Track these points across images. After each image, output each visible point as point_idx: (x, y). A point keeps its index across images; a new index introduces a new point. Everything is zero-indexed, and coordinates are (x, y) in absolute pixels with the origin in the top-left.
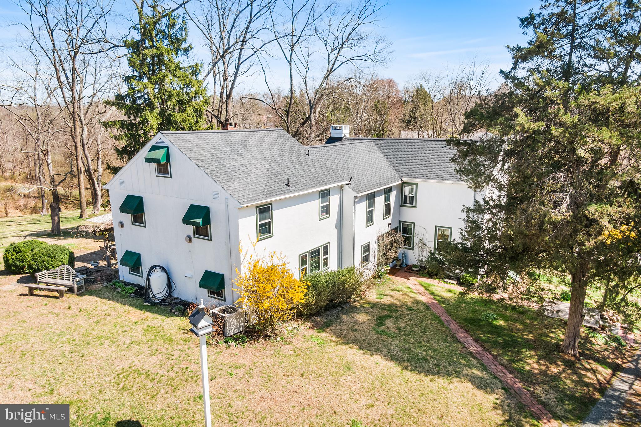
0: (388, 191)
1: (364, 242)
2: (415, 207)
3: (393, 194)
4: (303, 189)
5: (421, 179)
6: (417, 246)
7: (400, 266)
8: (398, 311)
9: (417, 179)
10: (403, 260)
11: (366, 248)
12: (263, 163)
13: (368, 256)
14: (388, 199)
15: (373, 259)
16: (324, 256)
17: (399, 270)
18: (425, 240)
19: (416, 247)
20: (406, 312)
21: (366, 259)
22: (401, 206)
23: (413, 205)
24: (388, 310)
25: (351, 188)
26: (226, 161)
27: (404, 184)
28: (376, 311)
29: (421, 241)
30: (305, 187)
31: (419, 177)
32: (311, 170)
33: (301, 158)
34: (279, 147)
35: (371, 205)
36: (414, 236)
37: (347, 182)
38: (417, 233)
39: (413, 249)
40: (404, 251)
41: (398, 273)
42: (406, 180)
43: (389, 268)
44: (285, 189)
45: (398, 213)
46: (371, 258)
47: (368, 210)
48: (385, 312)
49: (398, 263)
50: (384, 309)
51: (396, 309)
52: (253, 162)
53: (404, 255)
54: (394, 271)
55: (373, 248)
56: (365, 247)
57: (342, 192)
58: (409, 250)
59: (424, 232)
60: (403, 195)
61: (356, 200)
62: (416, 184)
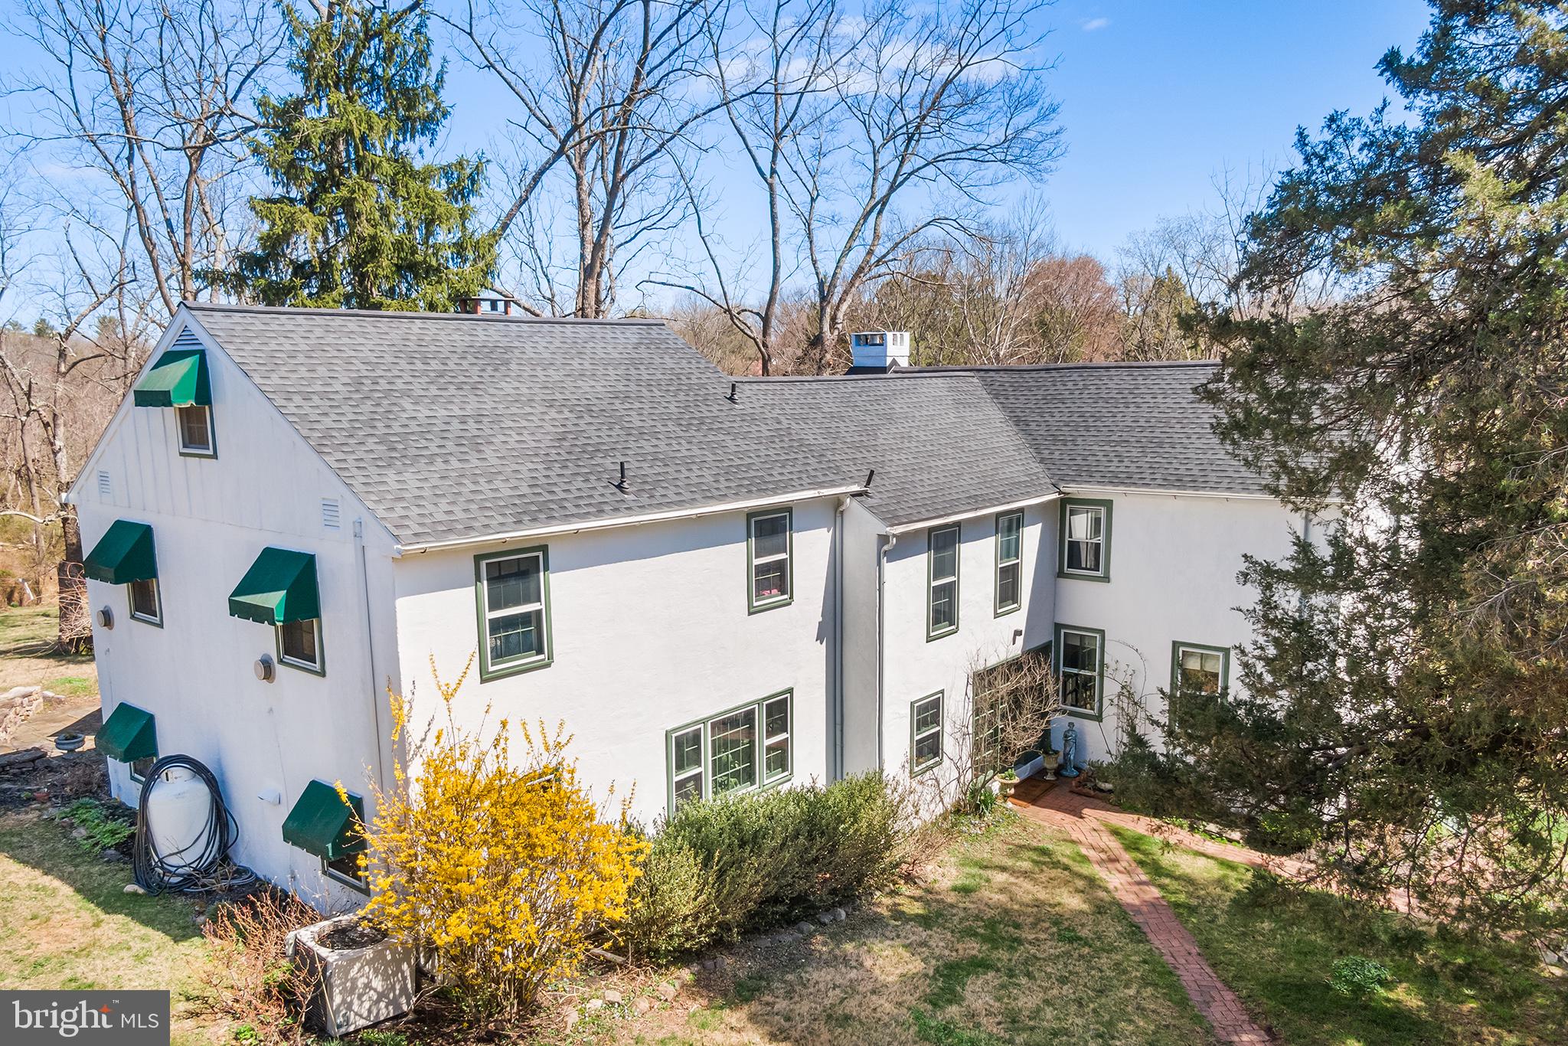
0: (1011, 524)
1: (922, 692)
2: (1106, 579)
3: (1031, 536)
4: (680, 504)
5: (1122, 488)
6: (1114, 710)
7: (1058, 772)
8: (1019, 941)
9: (1110, 488)
10: (1066, 755)
11: (928, 713)
12: (553, 414)
13: (936, 736)
14: (1011, 549)
15: (956, 747)
16: (770, 734)
17: (1053, 785)
18: (1138, 688)
19: (1109, 711)
20: (1052, 948)
21: (928, 749)
22: (1061, 574)
23: (1099, 574)
24: (985, 939)
25: (870, 509)
26: (406, 403)
27: (1065, 506)
28: (938, 940)
29: (1127, 692)
30: (687, 496)
31: (1115, 480)
32: (730, 443)
33: (704, 408)
34: (633, 371)
35: (945, 566)
36: (1101, 675)
37: (855, 488)
38: (1113, 665)
39: (1099, 718)
40: (1071, 724)
41: (1048, 798)
42: (1074, 489)
43: (1016, 780)
44: (609, 498)
45: (1047, 597)
46: (949, 745)
47: (934, 584)
48: (973, 948)
49: (1051, 764)
50: (971, 933)
51: (1016, 933)
52: (514, 410)
53: (1072, 738)
54: (1032, 791)
55: (958, 710)
56: (923, 709)
57: (839, 520)
58: (1086, 722)
59: (1136, 663)
60: (1067, 539)
61: (886, 548)
62: (1108, 504)
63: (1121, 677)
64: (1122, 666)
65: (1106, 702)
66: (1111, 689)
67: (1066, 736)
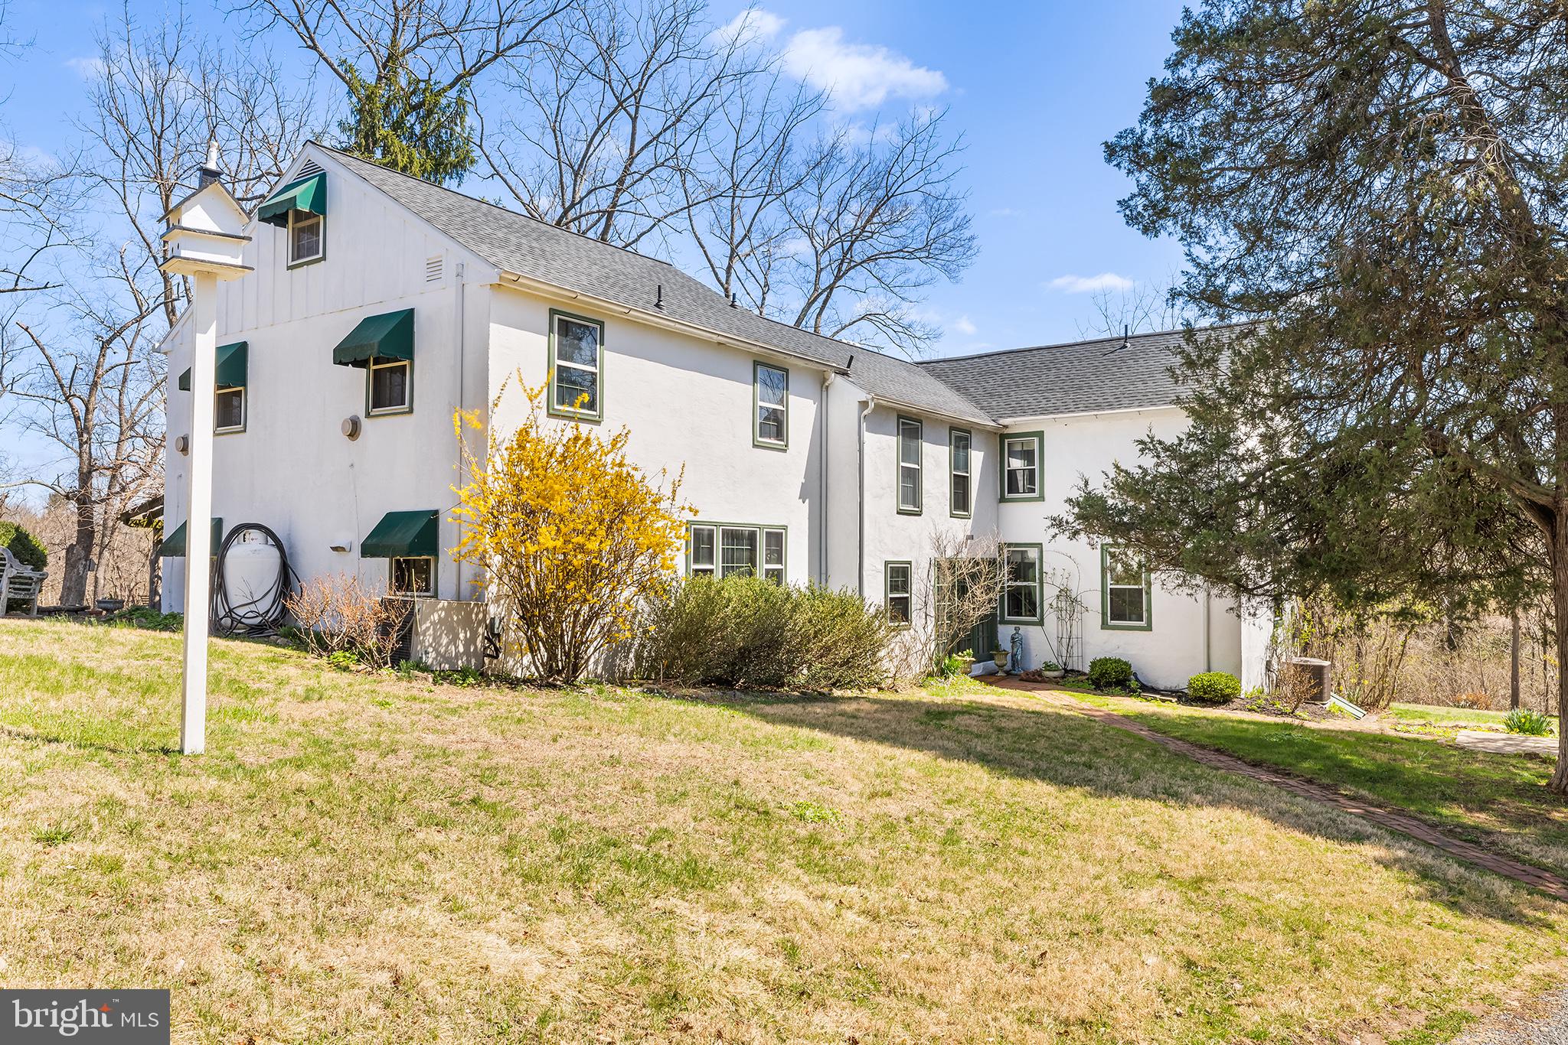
0: (960, 442)
1: (893, 556)
2: (1041, 498)
5: (1051, 418)
6: (1054, 611)
7: (1008, 672)
9: (1041, 420)
10: (1015, 656)
11: (899, 577)
13: (905, 603)
14: (961, 464)
15: (922, 622)
16: (768, 562)
17: (1004, 678)
18: (1073, 587)
19: (1050, 618)
21: (899, 610)
22: (1002, 500)
23: (1035, 495)
25: (852, 382)
27: (1003, 441)
29: (1064, 593)
31: (1044, 412)
35: (911, 454)
36: (1041, 582)
37: (838, 366)
38: (1050, 573)
39: (1041, 623)
40: (1017, 631)
42: (1011, 422)
45: (994, 518)
46: (915, 613)
47: (902, 465)
49: (1001, 660)
53: (1019, 643)
54: (987, 679)
55: (922, 587)
56: (894, 573)
57: (824, 393)
58: (1031, 628)
59: (1070, 566)
60: (1006, 468)
61: (865, 412)
62: (1040, 435)
63: (1058, 581)
64: (1059, 572)
65: (1046, 606)
66: (1050, 593)
67: (1013, 638)
